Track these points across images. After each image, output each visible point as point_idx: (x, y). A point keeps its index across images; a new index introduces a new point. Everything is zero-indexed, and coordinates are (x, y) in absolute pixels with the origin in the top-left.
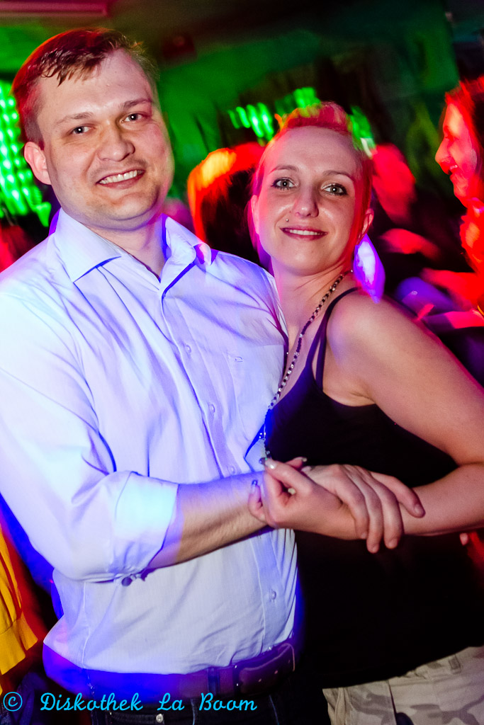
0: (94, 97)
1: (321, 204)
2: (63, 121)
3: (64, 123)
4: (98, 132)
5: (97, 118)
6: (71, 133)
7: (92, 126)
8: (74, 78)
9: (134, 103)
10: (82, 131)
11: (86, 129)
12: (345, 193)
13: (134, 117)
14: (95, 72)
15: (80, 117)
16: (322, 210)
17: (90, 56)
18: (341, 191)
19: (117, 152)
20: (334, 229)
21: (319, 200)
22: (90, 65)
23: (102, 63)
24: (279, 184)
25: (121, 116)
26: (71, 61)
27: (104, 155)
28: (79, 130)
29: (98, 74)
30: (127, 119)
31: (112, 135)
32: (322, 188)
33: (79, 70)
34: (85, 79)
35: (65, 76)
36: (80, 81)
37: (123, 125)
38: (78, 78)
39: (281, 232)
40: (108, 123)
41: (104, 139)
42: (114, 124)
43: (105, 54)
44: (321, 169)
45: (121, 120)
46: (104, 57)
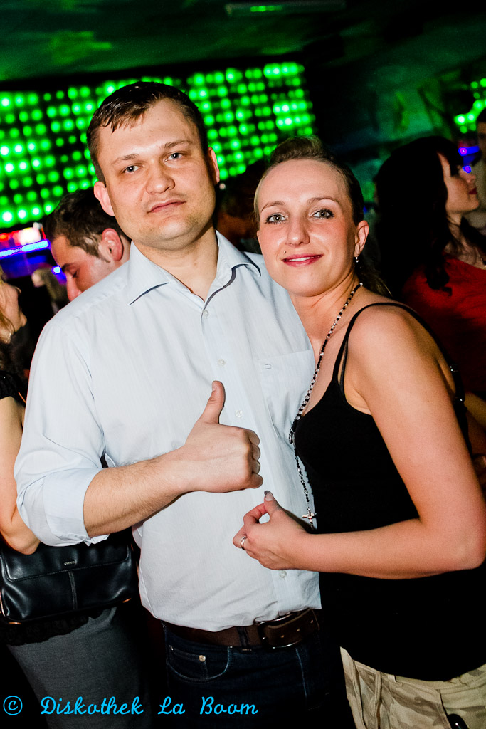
0: (139, 141)
1: (311, 231)
2: (116, 162)
3: (116, 164)
4: (144, 170)
5: (143, 158)
6: (124, 172)
7: (140, 164)
8: (123, 125)
9: (174, 144)
10: (132, 170)
11: (136, 168)
12: (331, 215)
13: (176, 155)
14: (140, 120)
15: (128, 158)
16: (313, 235)
17: (136, 107)
18: (328, 214)
19: (160, 186)
20: (328, 251)
21: (308, 227)
22: (136, 114)
23: (146, 112)
24: (272, 219)
25: (165, 155)
26: (121, 112)
27: (150, 189)
28: (131, 169)
29: (143, 122)
30: (170, 158)
31: (156, 171)
32: (310, 215)
33: (127, 119)
34: (132, 127)
35: (116, 125)
36: (128, 128)
37: (166, 164)
38: (126, 126)
39: (283, 263)
40: (153, 161)
41: (149, 175)
42: (158, 163)
43: (149, 105)
44: (304, 198)
45: (164, 160)
46: (149, 107)
